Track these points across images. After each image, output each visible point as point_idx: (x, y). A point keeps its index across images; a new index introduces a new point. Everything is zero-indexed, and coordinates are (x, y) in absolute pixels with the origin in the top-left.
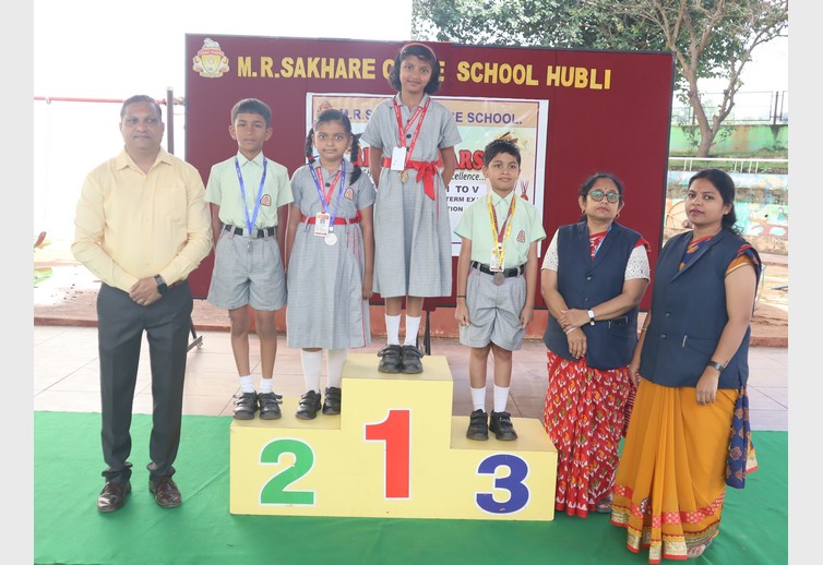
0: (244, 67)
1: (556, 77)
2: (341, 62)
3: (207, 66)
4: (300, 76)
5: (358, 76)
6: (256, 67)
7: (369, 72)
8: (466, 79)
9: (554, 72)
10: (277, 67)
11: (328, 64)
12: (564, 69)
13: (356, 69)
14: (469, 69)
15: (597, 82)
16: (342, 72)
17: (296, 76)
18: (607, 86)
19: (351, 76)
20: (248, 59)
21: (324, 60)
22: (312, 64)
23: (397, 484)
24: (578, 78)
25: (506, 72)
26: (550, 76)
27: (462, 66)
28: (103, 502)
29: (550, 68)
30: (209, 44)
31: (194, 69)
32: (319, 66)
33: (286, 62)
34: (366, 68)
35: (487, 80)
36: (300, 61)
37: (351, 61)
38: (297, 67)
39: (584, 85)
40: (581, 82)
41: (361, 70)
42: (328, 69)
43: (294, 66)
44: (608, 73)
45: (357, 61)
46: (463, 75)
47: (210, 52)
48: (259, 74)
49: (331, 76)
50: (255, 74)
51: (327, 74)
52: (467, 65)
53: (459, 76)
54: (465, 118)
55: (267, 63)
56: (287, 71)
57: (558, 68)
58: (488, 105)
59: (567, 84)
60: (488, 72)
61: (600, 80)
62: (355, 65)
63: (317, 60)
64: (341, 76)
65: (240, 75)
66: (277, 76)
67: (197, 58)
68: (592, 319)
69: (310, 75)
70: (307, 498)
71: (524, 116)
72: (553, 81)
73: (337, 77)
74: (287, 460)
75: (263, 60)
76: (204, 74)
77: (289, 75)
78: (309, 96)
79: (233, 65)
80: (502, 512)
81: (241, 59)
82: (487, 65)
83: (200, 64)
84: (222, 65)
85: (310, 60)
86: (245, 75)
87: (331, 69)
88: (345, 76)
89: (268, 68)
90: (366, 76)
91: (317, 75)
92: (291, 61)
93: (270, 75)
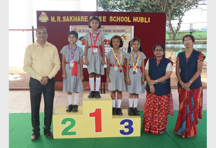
0: (53, 19)
1: (136, 20)
2: (79, 17)
3: (43, 19)
4: (68, 21)
5: (83, 21)
6: (56, 19)
7: (86, 20)
8: (112, 21)
9: (135, 18)
10: (62, 19)
11: (75, 18)
12: (138, 17)
13: (83, 19)
14: (113, 18)
15: (146, 21)
16: (79, 20)
17: (67, 21)
18: (149, 22)
19: (81, 21)
20: (54, 17)
21: (74, 17)
22: (71, 18)
23: (98, 128)
24: (141, 20)
25: (122, 19)
26: (134, 19)
27: (111, 17)
28: (32, 138)
29: (134, 17)
30: (43, 13)
31: (39, 20)
32: (73, 18)
33: (64, 18)
34: (85, 19)
35: (117, 21)
36: (68, 17)
37: (81, 17)
38: (67, 19)
39: (143, 22)
40: (142, 21)
41: (84, 19)
42: (75, 19)
43: (66, 19)
44: (149, 18)
45: (83, 17)
46: (111, 20)
47: (43, 15)
48: (57, 21)
49: (76, 21)
50: (56, 21)
51: (75, 20)
52: (112, 17)
53: (110, 20)
54: (112, 31)
55: (59, 18)
56: (64, 20)
57: (136, 17)
58: (118, 27)
59: (139, 21)
60: (118, 19)
61: (147, 20)
62: (82, 18)
63: (72, 17)
64: (79, 21)
65: (52, 21)
66: (62, 21)
67: (40, 17)
68: (157, 83)
69: (70, 21)
70: (74, 133)
71: (127, 30)
72: (135, 21)
73: (78, 21)
74: (69, 123)
75: (58, 17)
76: (42, 21)
77: (65, 21)
78: (70, 26)
79: (50, 19)
80: (127, 135)
81: (52, 17)
82: (117, 17)
83: (41, 19)
84: (47, 19)
85: (70, 17)
86: (53, 21)
87: (76, 19)
88: (80, 21)
89: (59, 19)
90: (85, 21)
91: (72, 21)
92: (65, 17)
93: (60, 21)
